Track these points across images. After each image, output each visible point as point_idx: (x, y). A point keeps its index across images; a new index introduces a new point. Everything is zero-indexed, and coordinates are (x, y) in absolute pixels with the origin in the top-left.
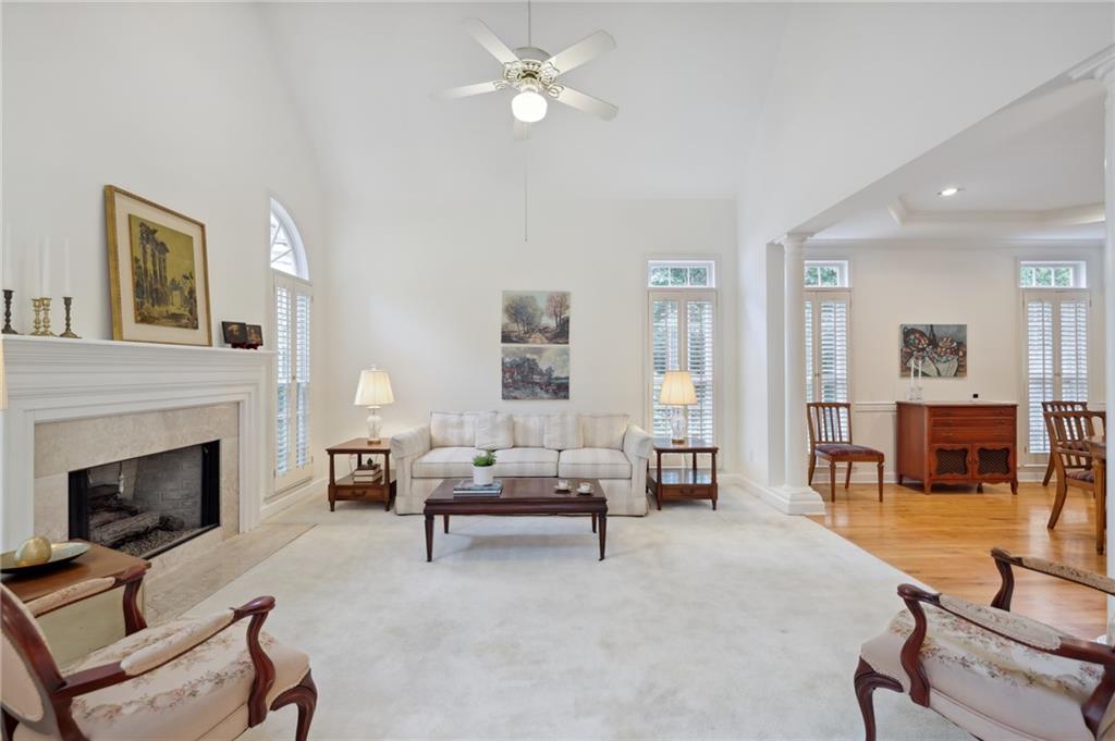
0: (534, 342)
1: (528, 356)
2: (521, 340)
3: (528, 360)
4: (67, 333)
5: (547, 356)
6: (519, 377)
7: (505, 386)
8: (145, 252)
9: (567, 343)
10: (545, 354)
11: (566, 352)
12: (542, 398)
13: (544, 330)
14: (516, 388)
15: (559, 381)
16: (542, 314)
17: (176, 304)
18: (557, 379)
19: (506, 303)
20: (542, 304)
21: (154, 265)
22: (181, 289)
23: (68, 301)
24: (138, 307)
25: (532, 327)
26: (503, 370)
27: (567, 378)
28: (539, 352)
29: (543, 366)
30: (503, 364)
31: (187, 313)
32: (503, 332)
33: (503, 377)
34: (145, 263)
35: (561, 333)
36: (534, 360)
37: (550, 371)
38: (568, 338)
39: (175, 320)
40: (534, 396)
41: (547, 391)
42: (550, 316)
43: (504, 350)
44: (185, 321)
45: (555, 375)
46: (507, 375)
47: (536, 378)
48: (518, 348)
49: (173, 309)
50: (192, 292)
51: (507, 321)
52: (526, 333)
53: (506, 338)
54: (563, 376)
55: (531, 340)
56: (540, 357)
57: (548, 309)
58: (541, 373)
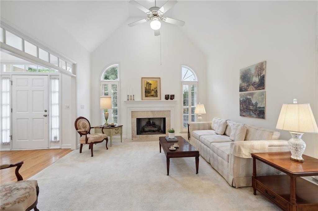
0: (250, 90)
1: (248, 97)
2: (246, 90)
3: (248, 99)
4: (134, 100)
5: (256, 96)
6: (245, 107)
7: (241, 110)
8: (147, 86)
9: (264, 89)
10: (254, 96)
11: (263, 94)
12: (253, 117)
13: (254, 84)
14: (244, 112)
15: (260, 109)
16: (253, 76)
17: (153, 93)
18: (260, 108)
19: (241, 75)
20: (253, 71)
21: (149, 87)
22: (154, 91)
23: (134, 95)
24: (145, 95)
25: (249, 83)
26: (240, 104)
27: (264, 108)
28: (252, 94)
29: (254, 102)
30: (240, 101)
31: (155, 94)
32: (240, 87)
33: (240, 106)
34: (147, 87)
35: (261, 84)
36: (250, 99)
37: (256, 103)
38: (264, 86)
39: (152, 96)
40: (250, 116)
41: (255, 114)
42: (256, 76)
43: (240, 95)
44: (154, 96)
45: (258, 106)
46: (241, 106)
47: (251, 107)
48: (245, 94)
49: (152, 94)
50: (156, 91)
51: (241, 82)
52: (247, 86)
53: (241, 90)
54: (262, 106)
55: (249, 89)
56: (252, 97)
57: (255, 73)
58: (253, 105)
